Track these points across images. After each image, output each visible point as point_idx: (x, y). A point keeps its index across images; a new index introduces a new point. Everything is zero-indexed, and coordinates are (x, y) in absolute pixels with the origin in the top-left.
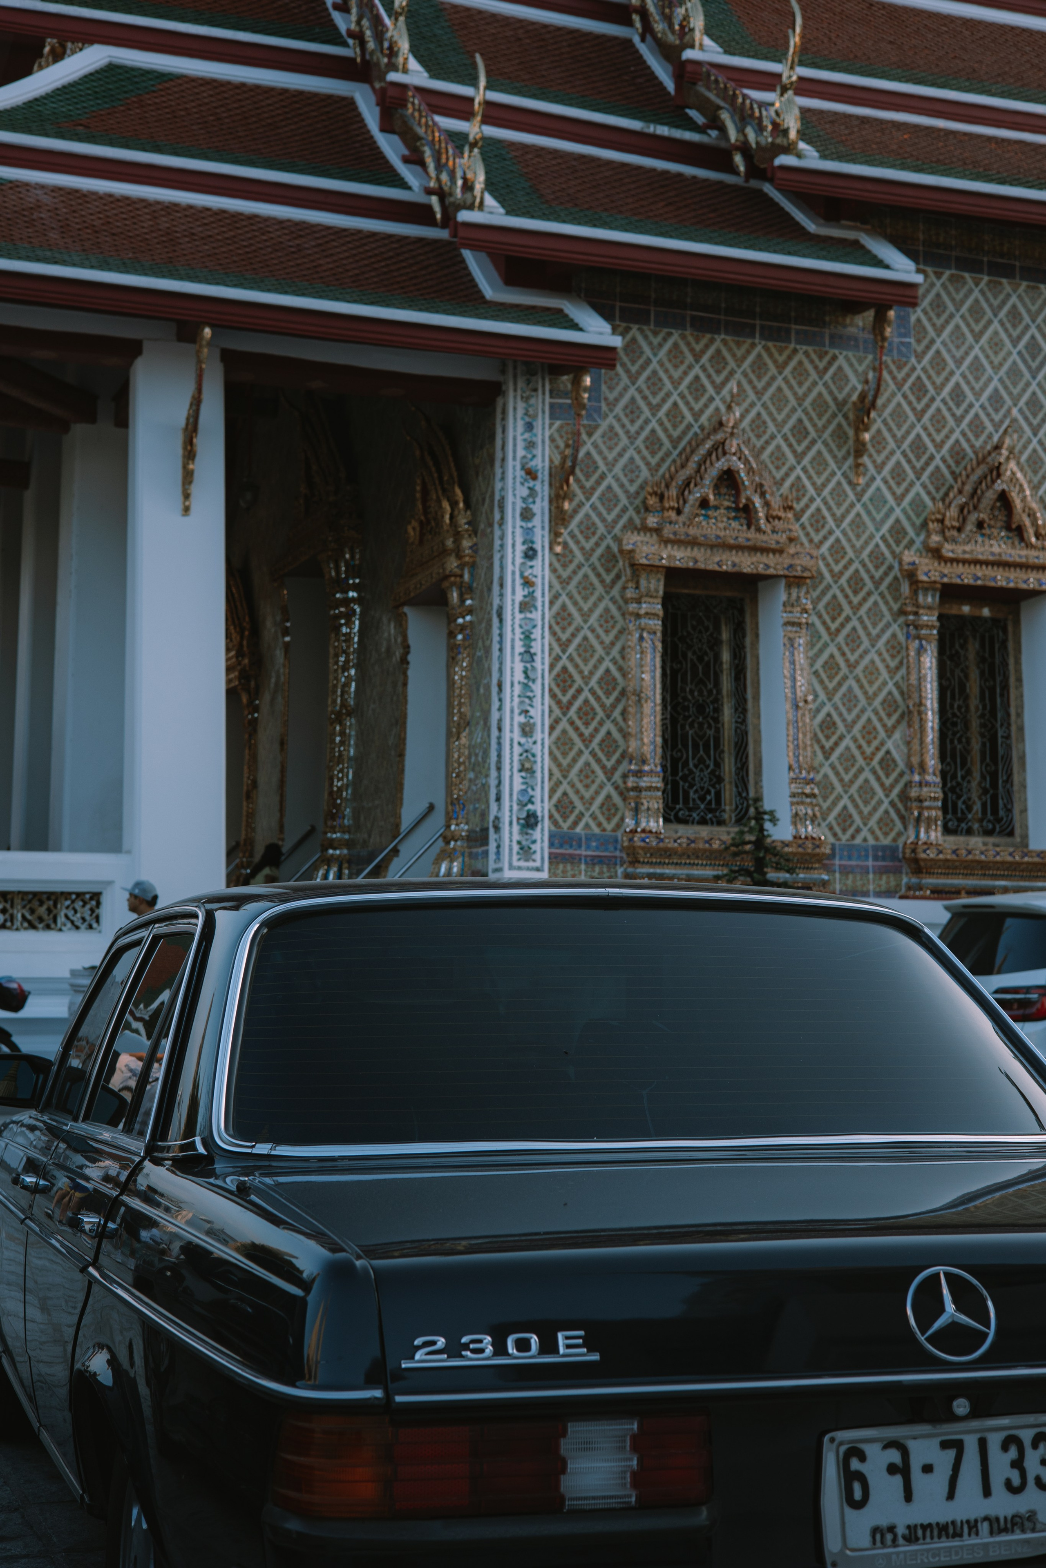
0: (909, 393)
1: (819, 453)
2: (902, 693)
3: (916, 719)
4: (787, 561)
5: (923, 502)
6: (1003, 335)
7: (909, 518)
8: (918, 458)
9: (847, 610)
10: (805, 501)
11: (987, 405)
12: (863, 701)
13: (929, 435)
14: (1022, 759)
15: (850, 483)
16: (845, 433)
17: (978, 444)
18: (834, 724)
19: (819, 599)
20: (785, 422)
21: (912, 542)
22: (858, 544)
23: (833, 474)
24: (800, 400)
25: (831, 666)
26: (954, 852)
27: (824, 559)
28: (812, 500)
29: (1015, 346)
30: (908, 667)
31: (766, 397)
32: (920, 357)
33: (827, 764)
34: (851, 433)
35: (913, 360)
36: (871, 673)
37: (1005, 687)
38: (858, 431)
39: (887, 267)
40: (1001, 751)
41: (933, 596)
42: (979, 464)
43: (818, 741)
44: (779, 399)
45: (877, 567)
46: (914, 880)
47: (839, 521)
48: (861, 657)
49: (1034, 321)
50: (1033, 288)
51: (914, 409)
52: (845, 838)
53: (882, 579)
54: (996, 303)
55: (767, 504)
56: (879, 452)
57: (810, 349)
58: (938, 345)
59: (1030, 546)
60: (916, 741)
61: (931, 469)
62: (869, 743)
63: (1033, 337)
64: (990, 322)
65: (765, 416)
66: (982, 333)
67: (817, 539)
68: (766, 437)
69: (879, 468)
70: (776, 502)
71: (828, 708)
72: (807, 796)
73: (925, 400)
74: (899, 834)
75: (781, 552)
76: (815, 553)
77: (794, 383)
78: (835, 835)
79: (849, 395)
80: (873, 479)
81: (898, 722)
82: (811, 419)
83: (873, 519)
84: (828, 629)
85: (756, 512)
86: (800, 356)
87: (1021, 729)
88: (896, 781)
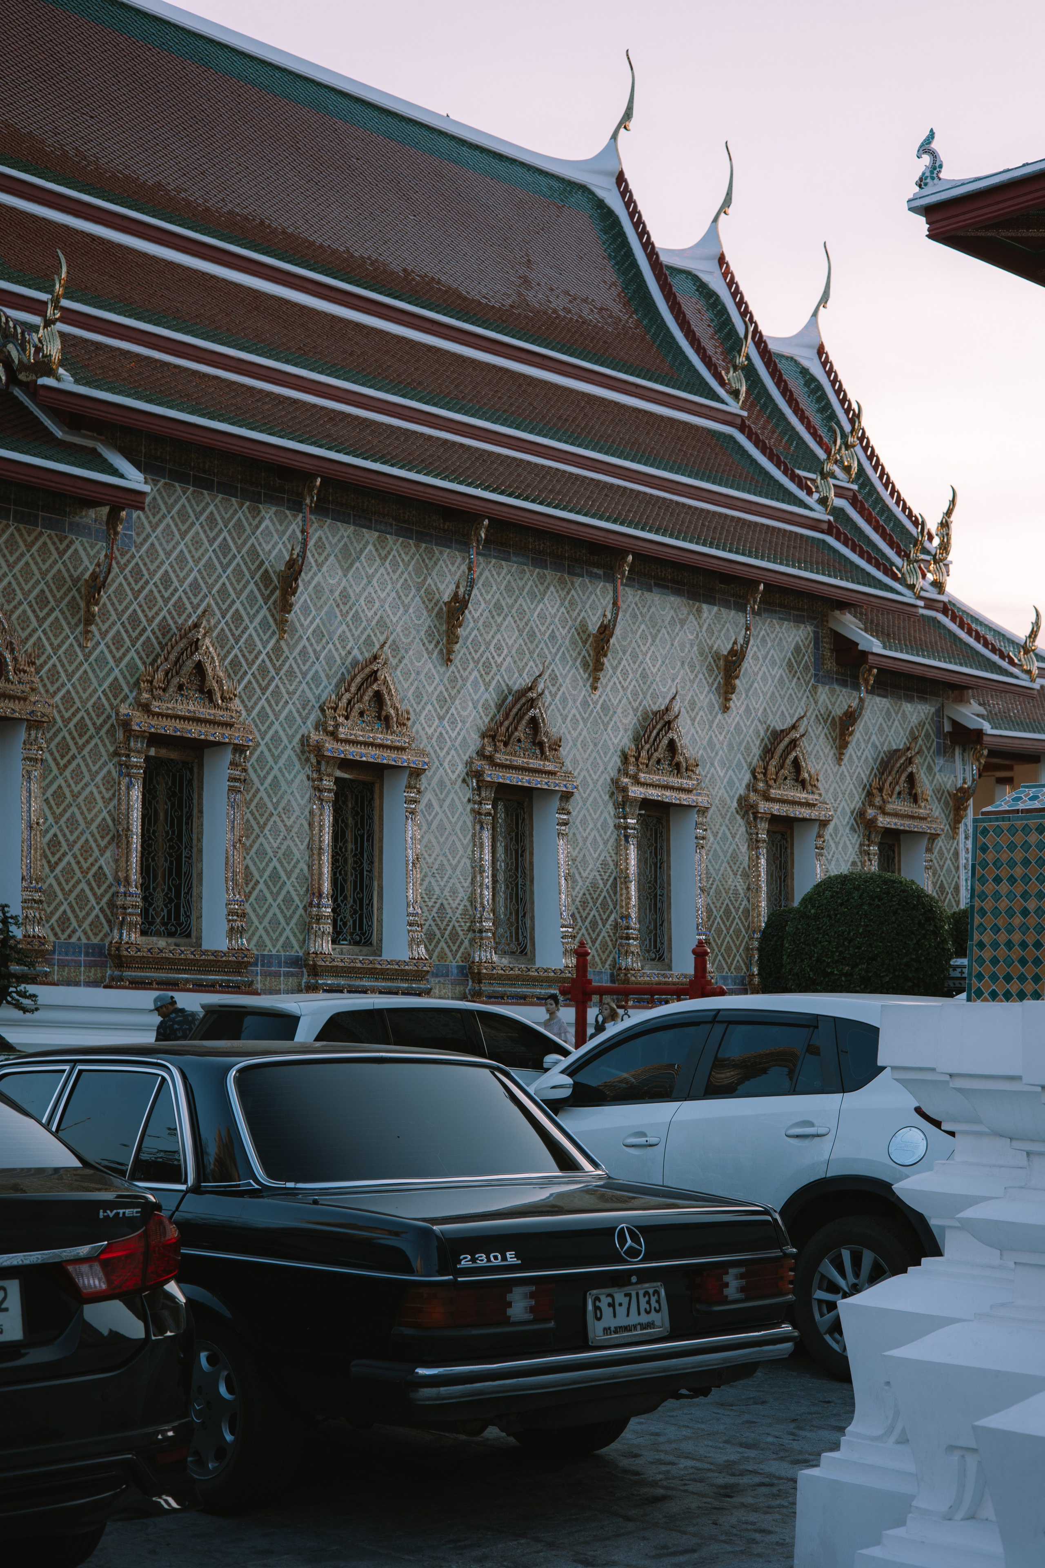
0: (129, 576)
1: (57, 618)
2: (113, 820)
3: (124, 841)
4: (30, 708)
5: (136, 665)
6: (203, 536)
7: (125, 677)
8: (134, 630)
9: (74, 750)
10: (44, 658)
11: (188, 590)
12: (83, 825)
13: (143, 611)
14: (200, 874)
15: (80, 645)
16: (78, 604)
17: (180, 621)
18: (59, 843)
19: (52, 739)
20: (30, 591)
21: (126, 697)
22: (84, 696)
23: (67, 637)
24: (44, 574)
25: (59, 795)
26: (149, 950)
27: (57, 706)
28: (49, 657)
29: (211, 546)
30: (119, 799)
31: (16, 570)
32: (139, 547)
33: (52, 876)
34: (82, 604)
35: (133, 549)
36: (90, 803)
37: (190, 817)
38: (88, 604)
39: (122, 476)
40: (184, 870)
41: (142, 743)
42: (181, 639)
43: (46, 857)
44: (26, 571)
45: (98, 716)
46: (117, 973)
47: (70, 676)
48: (83, 789)
49: (226, 527)
50: (227, 500)
51: (132, 589)
52: (63, 937)
53: (102, 726)
54: (198, 509)
55: (15, 659)
56: (103, 622)
57: (53, 533)
58: (152, 539)
59: (219, 708)
60: (124, 859)
61: (143, 638)
62: (86, 859)
63: (225, 539)
64: (193, 524)
65: (15, 585)
66: (186, 532)
67: (52, 690)
68: (15, 603)
69: (103, 635)
70: (22, 659)
71: (55, 829)
72: (35, 901)
73: (141, 583)
74: (106, 935)
75: (25, 699)
76: (51, 701)
77: (39, 560)
78: (56, 934)
79: (82, 574)
80: (98, 643)
81: (109, 843)
82: (51, 591)
83: (97, 677)
84: (57, 764)
85: (7, 665)
86: (45, 538)
87: (200, 851)
88: (106, 891)
